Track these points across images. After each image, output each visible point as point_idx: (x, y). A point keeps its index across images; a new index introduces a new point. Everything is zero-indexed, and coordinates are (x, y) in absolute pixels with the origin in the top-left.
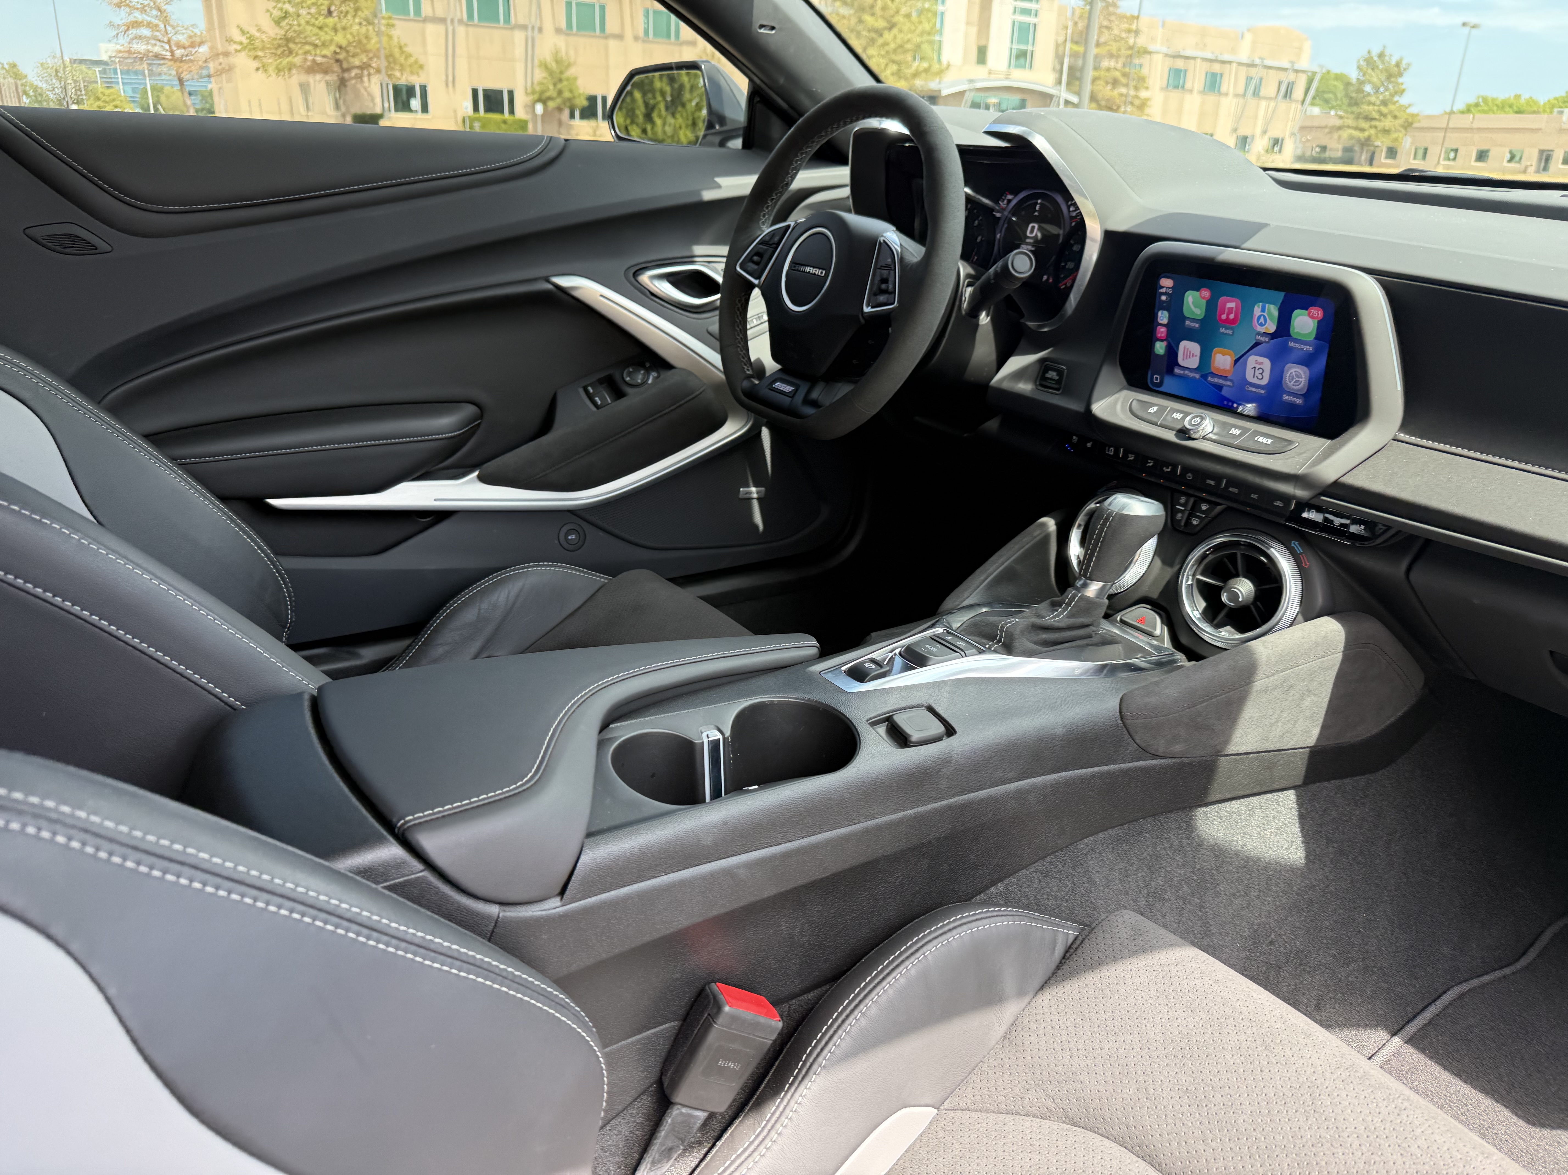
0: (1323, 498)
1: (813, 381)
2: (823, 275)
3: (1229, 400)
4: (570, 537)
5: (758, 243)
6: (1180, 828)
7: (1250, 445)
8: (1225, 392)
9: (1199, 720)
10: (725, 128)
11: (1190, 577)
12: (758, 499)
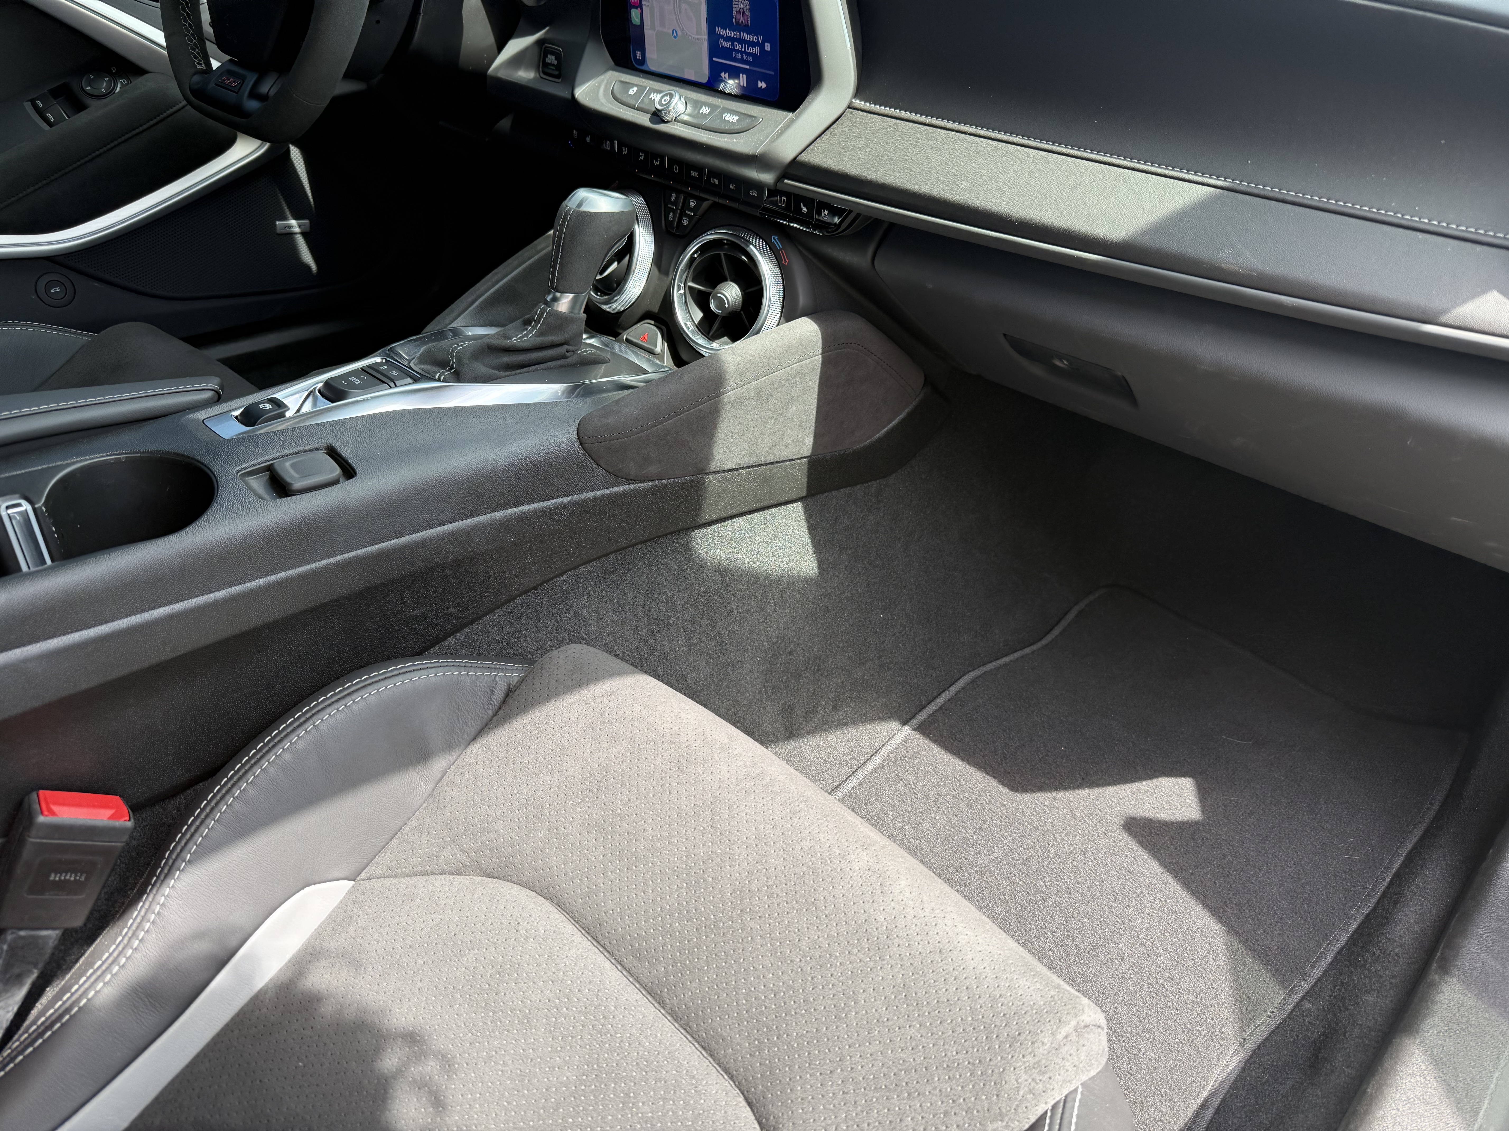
0: (786, 181)
4: (52, 291)
6: (677, 552)
7: (713, 124)
9: (670, 437)
11: (682, 285)
12: (303, 234)
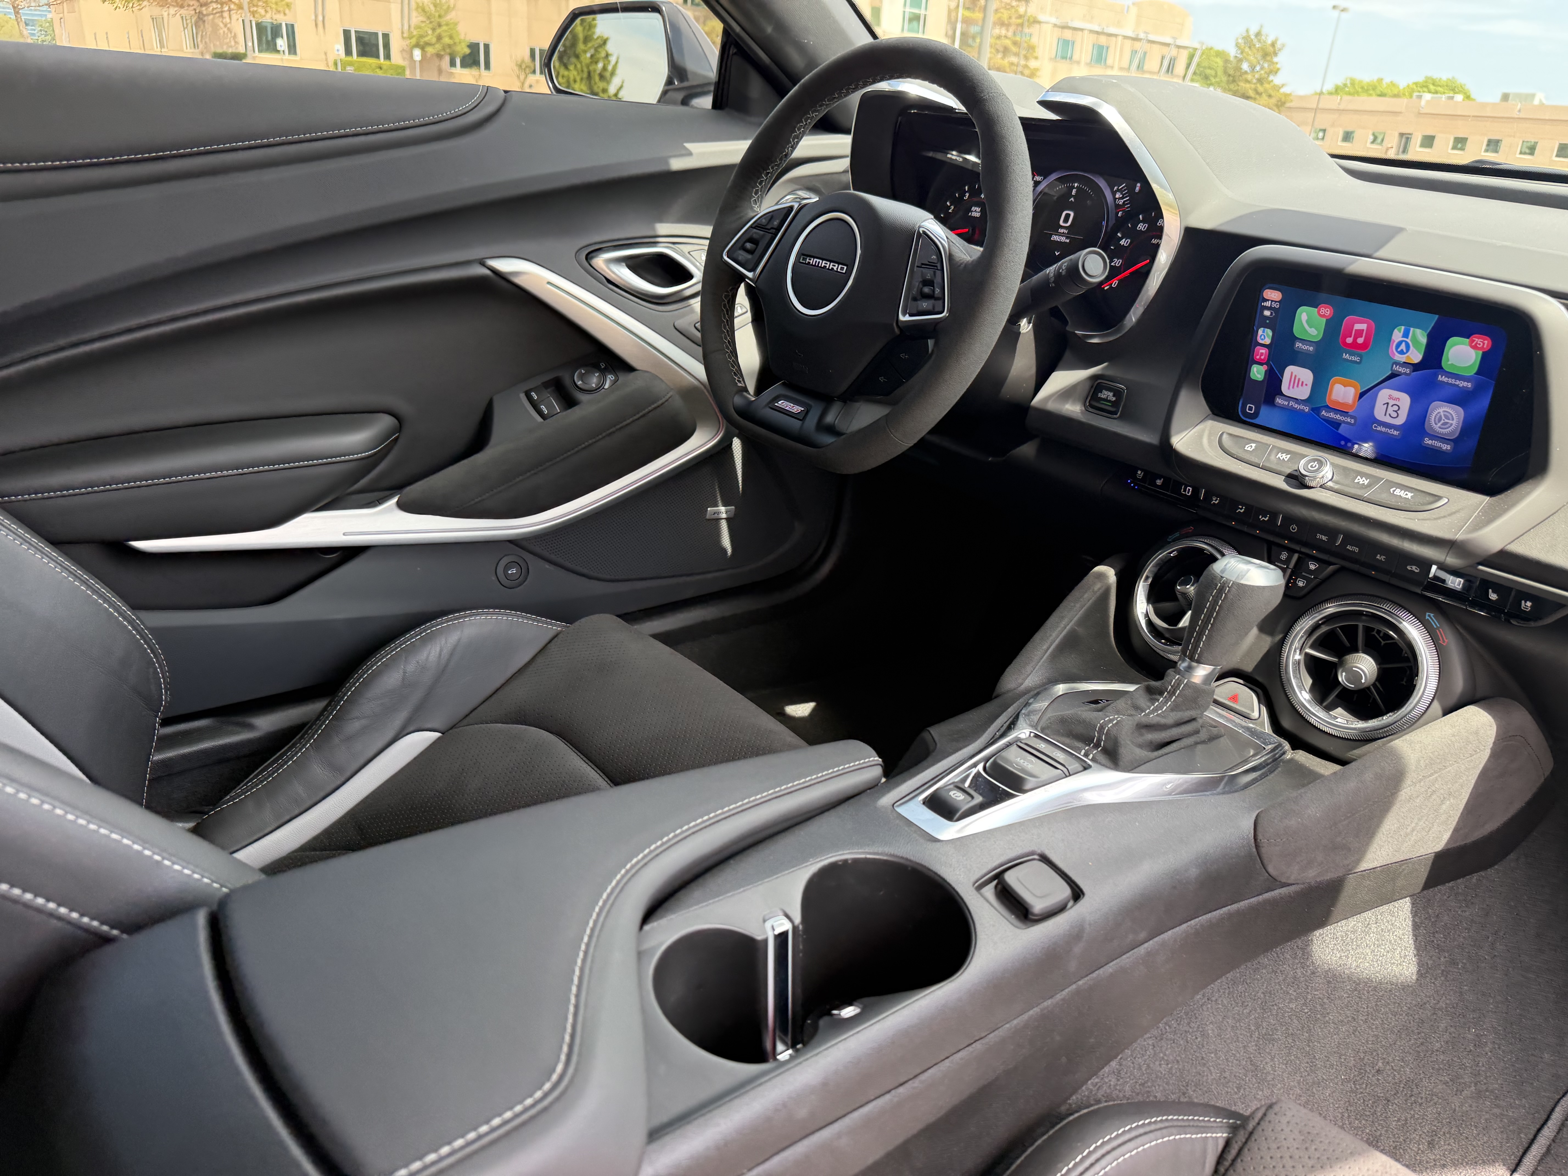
0: (1481, 567)
1: (827, 400)
2: (844, 272)
3: (1347, 440)
4: (510, 572)
5: (751, 227)
7: (1383, 497)
8: (1342, 430)
9: (1339, 839)
10: (686, 84)
11: (1298, 651)
12: (727, 519)
